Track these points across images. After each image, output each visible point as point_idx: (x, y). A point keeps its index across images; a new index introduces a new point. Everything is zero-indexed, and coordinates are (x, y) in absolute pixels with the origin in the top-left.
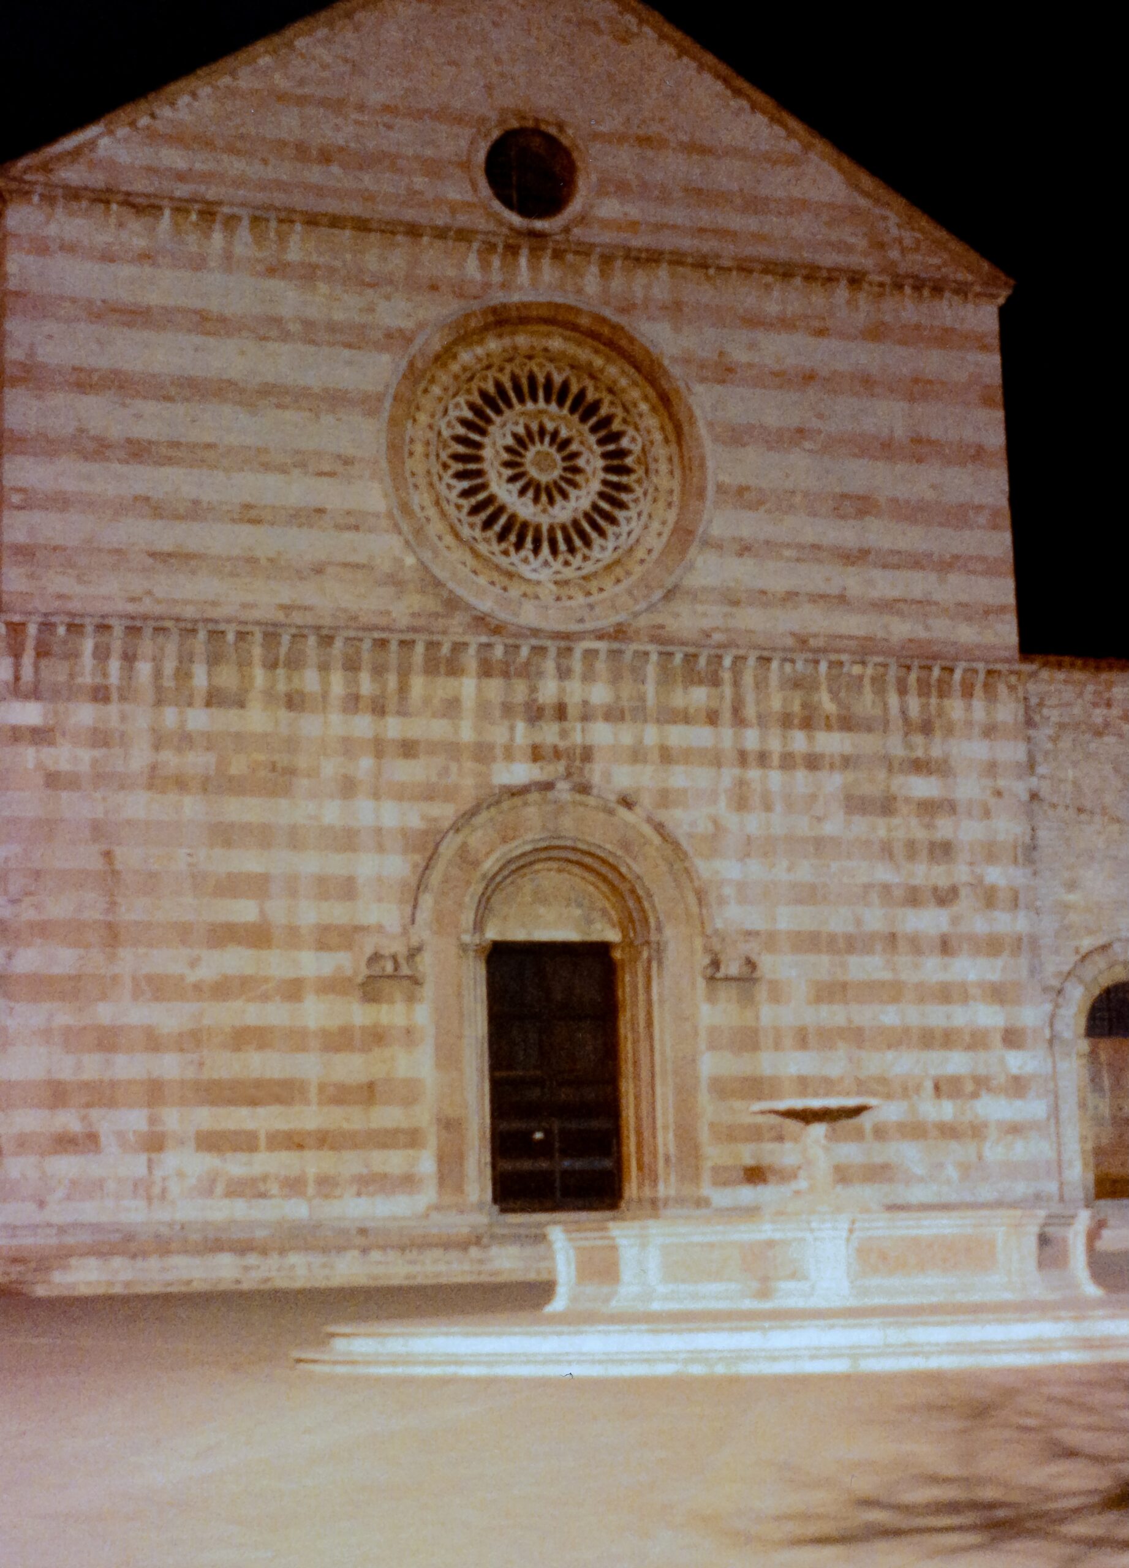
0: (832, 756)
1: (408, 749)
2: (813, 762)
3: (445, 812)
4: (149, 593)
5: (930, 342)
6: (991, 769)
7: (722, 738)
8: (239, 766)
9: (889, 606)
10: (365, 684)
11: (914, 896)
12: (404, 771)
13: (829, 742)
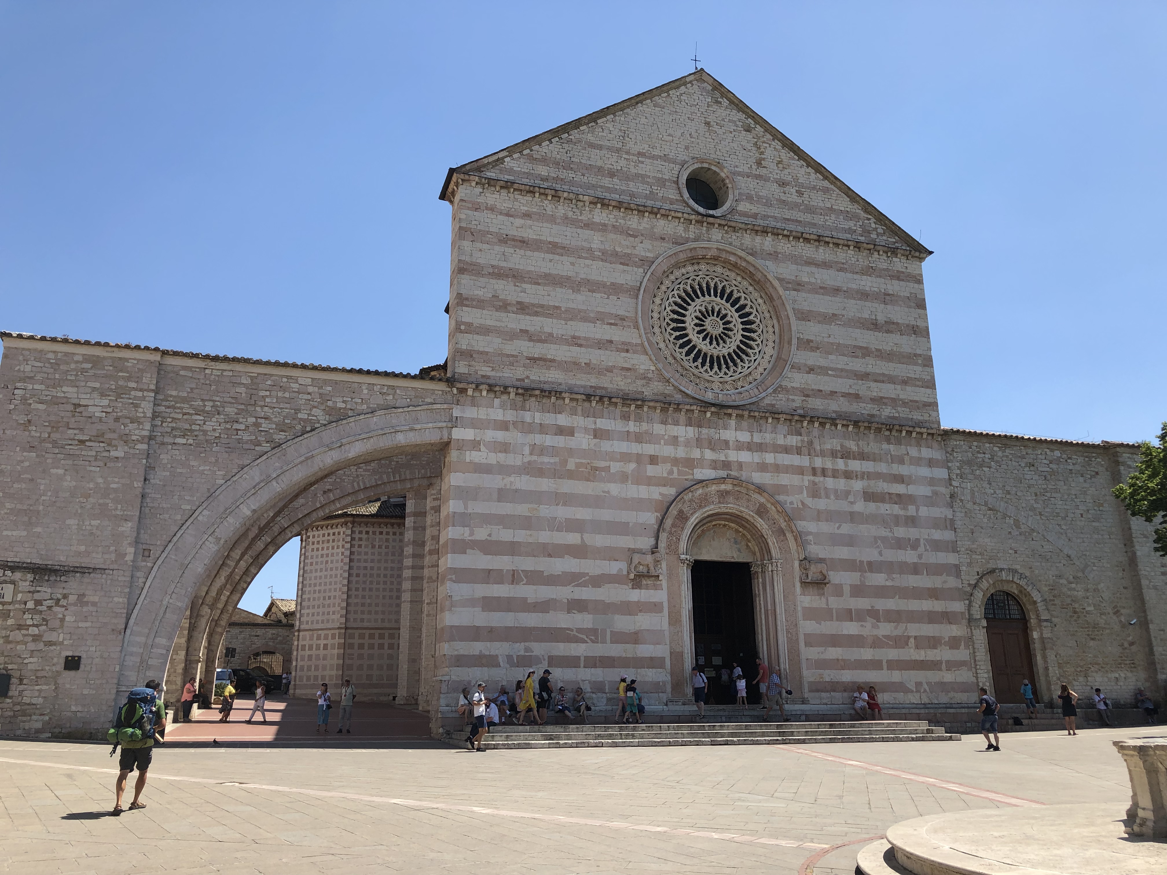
0: (856, 472)
1: (653, 460)
2: (848, 475)
4: (528, 377)
5: (892, 277)
6: (932, 482)
7: (804, 461)
8: (571, 465)
9: (879, 400)
10: (632, 426)
11: (900, 544)
12: (651, 470)
13: (855, 465)
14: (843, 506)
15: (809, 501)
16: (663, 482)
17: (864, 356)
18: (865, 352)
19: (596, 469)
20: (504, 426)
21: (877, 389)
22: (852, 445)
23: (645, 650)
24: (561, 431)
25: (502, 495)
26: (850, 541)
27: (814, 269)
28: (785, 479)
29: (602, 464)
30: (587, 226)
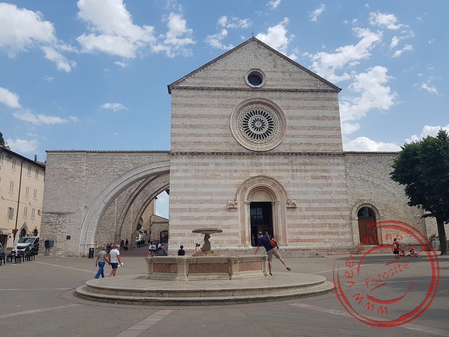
0: (309, 170)
1: (236, 171)
2: (305, 171)
3: (242, 181)
4: (193, 149)
5: (325, 100)
6: (338, 171)
7: (290, 167)
8: (208, 175)
9: (319, 144)
10: (228, 161)
11: (325, 193)
12: (235, 175)
13: (308, 167)
14: (304, 182)
15: (291, 181)
16: (239, 178)
17: (313, 129)
18: (314, 128)
19: (215, 176)
20: (186, 164)
21: (317, 141)
22: (308, 161)
23: (232, 231)
24: (204, 164)
25: (186, 186)
26: (305, 193)
27: (295, 101)
28: (282, 174)
29: (218, 174)
30: (213, 97)
